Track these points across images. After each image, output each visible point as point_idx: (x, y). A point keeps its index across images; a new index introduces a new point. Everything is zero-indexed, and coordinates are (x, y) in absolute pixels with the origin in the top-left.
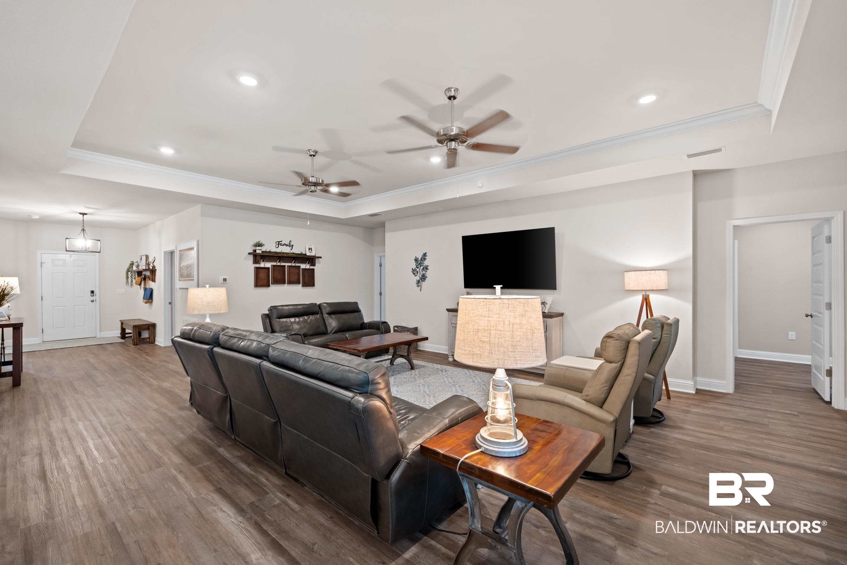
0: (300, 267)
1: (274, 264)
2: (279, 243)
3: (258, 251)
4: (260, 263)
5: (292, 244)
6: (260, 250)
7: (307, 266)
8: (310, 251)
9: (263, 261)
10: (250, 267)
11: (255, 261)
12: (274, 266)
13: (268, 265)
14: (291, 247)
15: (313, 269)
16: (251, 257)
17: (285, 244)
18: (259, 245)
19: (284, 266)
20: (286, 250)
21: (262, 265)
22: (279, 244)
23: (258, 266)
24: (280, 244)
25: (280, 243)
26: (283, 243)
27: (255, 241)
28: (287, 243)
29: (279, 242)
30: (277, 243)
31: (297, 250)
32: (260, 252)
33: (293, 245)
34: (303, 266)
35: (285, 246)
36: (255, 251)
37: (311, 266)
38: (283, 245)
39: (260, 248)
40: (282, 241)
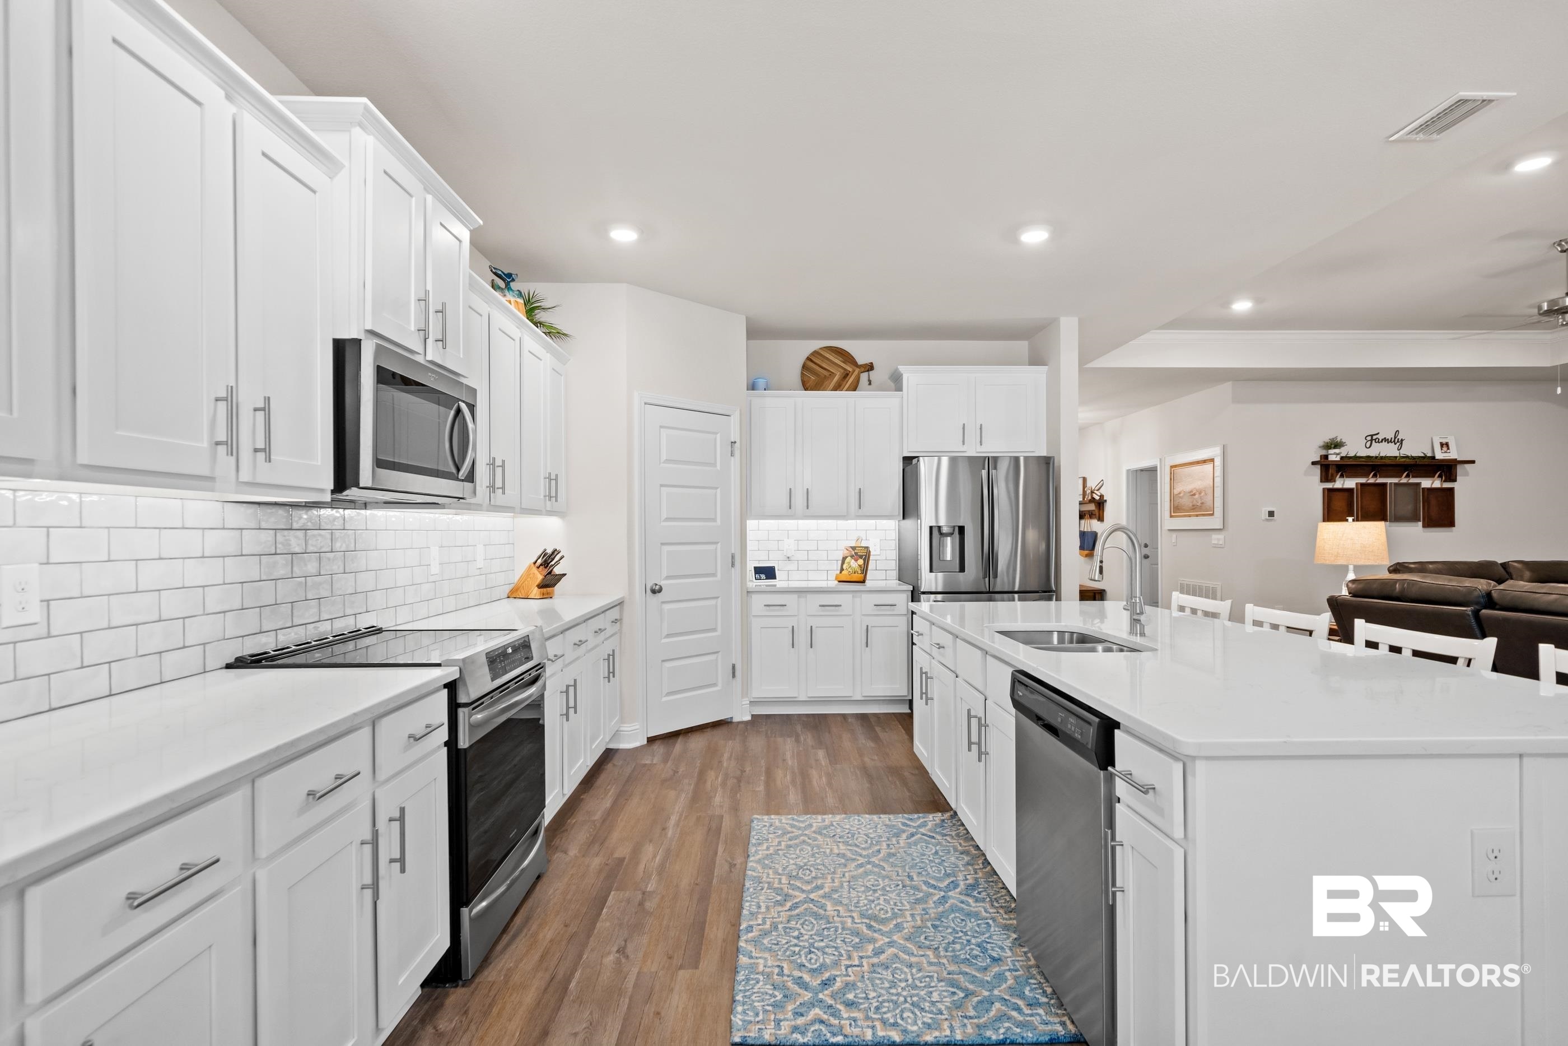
0: (1419, 484)
1: (1363, 480)
2: (1372, 438)
3: (1332, 458)
4: (1335, 481)
5: (1400, 437)
6: (1338, 454)
7: (1437, 483)
8: (1445, 449)
9: (1342, 476)
10: (1315, 488)
11: (1326, 477)
12: (1362, 485)
13: (1350, 483)
14: (1398, 444)
15: (1452, 490)
16: (1317, 469)
17: (1385, 440)
18: (1337, 445)
19: (1384, 485)
20: (1389, 451)
21: (1339, 483)
22: (1372, 440)
23: (1329, 485)
24: (1375, 440)
25: (1374, 437)
26: (1380, 437)
27: (1327, 438)
28: (1390, 436)
29: (1372, 436)
30: (1369, 438)
31: (1414, 448)
32: (1338, 458)
33: (1402, 440)
34: (1426, 483)
35: (1384, 444)
36: (1326, 457)
37: (1445, 481)
38: (1382, 442)
39: (1337, 451)
40: (1378, 433)
